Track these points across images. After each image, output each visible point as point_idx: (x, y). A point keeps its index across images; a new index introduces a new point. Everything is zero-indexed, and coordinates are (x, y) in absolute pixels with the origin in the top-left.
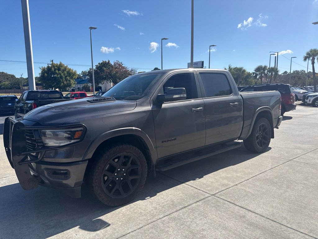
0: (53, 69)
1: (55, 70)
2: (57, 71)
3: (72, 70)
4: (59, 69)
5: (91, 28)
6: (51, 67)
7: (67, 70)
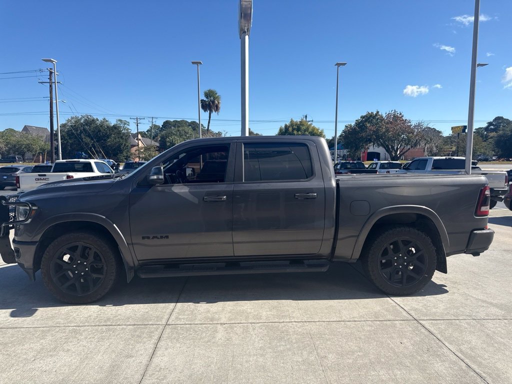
0: (290, 129)
1: (293, 130)
2: (295, 132)
3: (318, 130)
4: (298, 129)
5: (338, 65)
6: (289, 127)
7: (310, 130)
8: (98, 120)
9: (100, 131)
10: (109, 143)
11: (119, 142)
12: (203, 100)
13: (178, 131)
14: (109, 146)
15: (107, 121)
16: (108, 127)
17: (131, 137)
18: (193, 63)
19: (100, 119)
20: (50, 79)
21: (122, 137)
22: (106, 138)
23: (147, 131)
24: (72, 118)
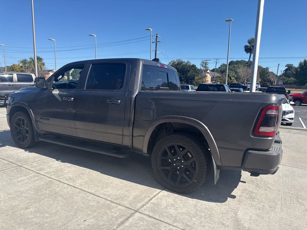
8: (184, 62)
9: (184, 68)
10: (189, 75)
11: (194, 74)
12: (246, 46)
13: (234, 67)
14: (189, 77)
15: (189, 63)
16: (189, 66)
17: (203, 71)
18: (227, 21)
19: (186, 61)
20: (156, 40)
21: (196, 72)
22: (187, 72)
23: (218, 68)
24: (172, 61)
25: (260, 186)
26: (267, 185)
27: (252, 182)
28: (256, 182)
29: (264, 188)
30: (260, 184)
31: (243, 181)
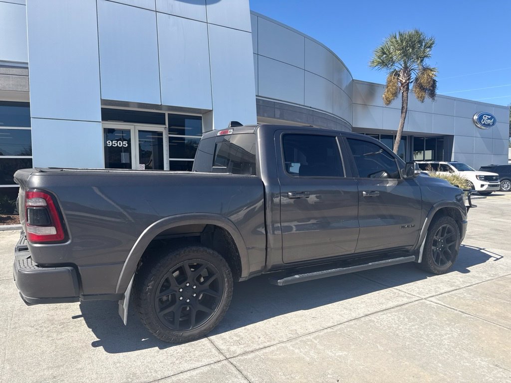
25: (47, 322)
26: (37, 329)
27: (63, 323)
28: (56, 326)
29: (40, 322)
30: (48, 327)
31: (79, 319)
